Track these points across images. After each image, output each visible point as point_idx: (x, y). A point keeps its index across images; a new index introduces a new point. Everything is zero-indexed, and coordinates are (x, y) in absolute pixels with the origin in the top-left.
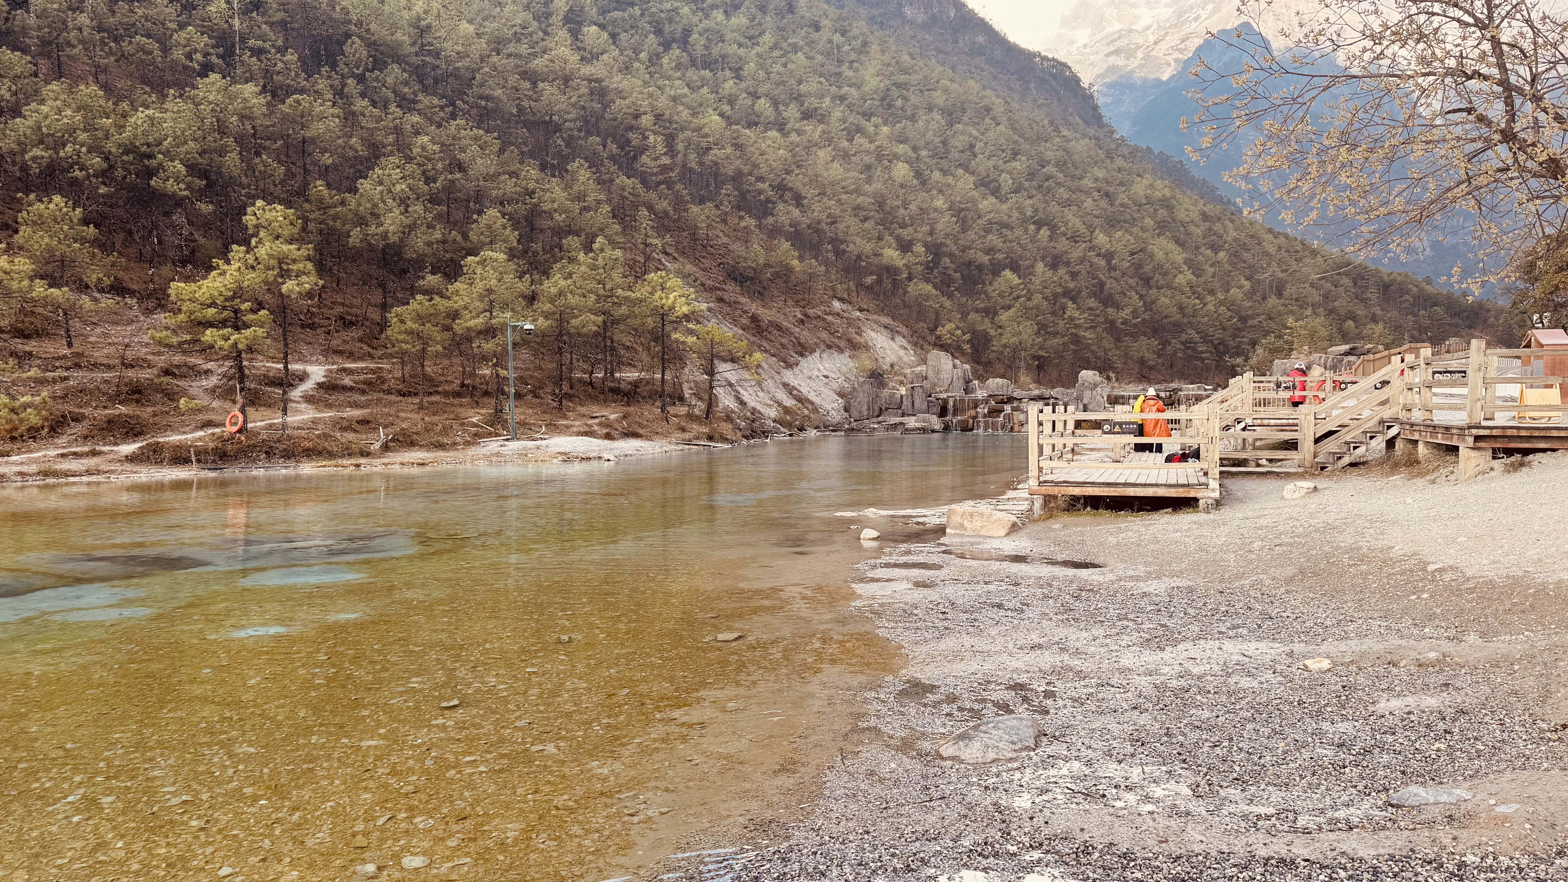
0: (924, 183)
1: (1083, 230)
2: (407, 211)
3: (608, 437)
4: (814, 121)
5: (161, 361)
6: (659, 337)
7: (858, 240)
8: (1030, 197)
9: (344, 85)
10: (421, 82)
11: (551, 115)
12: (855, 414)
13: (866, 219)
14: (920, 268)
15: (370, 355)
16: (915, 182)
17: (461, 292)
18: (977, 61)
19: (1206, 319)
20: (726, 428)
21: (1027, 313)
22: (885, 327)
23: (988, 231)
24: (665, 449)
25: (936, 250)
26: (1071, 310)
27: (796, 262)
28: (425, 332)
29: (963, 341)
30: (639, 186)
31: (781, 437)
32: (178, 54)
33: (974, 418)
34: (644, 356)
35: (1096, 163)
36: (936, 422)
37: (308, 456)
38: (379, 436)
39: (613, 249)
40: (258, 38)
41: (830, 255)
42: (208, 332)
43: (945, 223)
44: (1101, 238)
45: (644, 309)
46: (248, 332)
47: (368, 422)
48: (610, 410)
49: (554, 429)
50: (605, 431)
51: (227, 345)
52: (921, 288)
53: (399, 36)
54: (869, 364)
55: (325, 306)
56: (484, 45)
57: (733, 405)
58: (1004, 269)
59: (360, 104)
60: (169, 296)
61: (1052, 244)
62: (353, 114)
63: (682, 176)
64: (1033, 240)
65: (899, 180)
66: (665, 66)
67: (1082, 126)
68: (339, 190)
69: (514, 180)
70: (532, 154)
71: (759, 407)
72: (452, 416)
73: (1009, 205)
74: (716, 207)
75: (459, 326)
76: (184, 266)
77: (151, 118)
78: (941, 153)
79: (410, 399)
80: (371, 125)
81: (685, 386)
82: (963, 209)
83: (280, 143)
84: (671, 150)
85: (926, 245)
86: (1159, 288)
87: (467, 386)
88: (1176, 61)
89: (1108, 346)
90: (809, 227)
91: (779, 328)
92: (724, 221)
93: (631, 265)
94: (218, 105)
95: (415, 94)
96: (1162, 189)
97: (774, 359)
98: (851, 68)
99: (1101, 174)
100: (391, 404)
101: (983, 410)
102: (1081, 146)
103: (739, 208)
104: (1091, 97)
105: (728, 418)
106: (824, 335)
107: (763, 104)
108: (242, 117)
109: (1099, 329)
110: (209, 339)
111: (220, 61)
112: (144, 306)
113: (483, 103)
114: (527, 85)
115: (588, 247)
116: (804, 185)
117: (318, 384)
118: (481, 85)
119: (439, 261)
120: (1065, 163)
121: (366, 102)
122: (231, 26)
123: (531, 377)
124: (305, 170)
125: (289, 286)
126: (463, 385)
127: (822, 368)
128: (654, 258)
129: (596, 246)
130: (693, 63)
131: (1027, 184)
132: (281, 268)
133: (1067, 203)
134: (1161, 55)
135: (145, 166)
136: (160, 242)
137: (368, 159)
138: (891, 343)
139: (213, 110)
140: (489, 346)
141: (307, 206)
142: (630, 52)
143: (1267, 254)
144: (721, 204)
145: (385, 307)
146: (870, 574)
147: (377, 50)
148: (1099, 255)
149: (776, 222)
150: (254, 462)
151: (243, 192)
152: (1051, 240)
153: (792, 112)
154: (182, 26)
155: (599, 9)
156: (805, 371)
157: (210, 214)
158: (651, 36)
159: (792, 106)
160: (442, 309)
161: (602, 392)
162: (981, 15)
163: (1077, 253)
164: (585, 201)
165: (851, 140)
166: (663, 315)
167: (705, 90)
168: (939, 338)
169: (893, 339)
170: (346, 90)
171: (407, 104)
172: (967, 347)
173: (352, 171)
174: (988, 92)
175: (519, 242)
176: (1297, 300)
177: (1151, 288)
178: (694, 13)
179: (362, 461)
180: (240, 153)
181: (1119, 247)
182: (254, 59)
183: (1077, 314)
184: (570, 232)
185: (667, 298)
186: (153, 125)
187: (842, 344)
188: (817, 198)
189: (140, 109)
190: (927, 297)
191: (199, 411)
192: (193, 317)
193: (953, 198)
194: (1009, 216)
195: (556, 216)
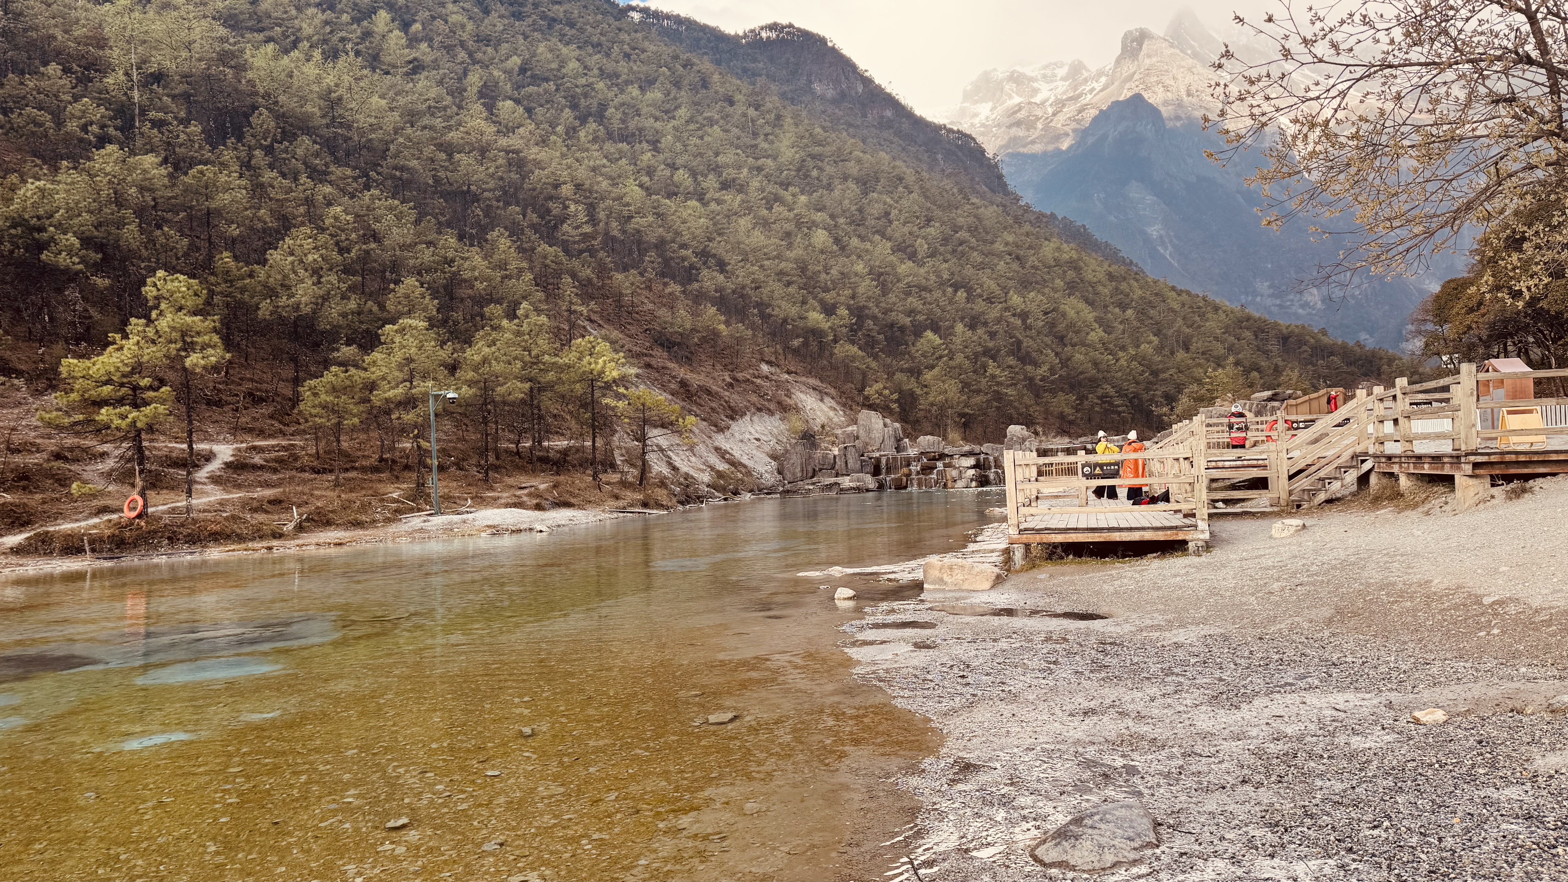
0: (843, 249)
1: (998, 291)
2: (319, 282)
3: (538, 507)
4: (733, 191)
5: (51, 445)
6: (588, 403)
7: (783, 304)
8: (946, 261)
9: (251, 157)
10: (332, 154)
11: (469, 185)
12: (789, 476)
13: (789, 284)
14: (844, 330)
15: (281, 431)
16: (835, 247)
17: (379, 363)
18: (886, 134)
19: (1120, 374)
20: (661, 494)
21: (951, 372)
22: (814, 389)
23: (908, 294)
24: (599, 517)
25: (859, 313)
26: (992, 368)
27: (722, 327)
28: (341, 405)
29: (892, 401)
30: (561, 254)
31: (716, 502)
32: (72, 126)
33: (908, 475)
34: (573, 424)
35: (1005, 228)
36: (870, 482)
37: (216, 540)
38: (292, 516)
39: (539, 315)
40: (160, 110)
41: (756, 319)
42: (103, 411)
43: (866, 287)
44: (1015, 299)
45: (572, 374)
46: (147, 410)
47: (280, 502)
48: (539, 479)
49: (481, 501)
50: (535, 502)
51: (123, 424)
52: (846, 350)
53: (309, 108)
54: (799, 426)
55: (233, 382)
56: (398, 118)
57: (666, 471)
58: (925, 331)
59: (268, 175)
60: (60, 373)
61: (969, 305)
62: (262, 185)
63: (605, 243)
64: (951, 302)
65: (819, 246)
66: (583, 139)
67: (989, 194)
68: (247, 264)
69: (432, 249)
70: (449, 225)
71: (692, 472)
72: (370, 492)
73: (926, 269)
74: (641, 274)
75: (377, 398)
76: (77, 345)
77: (41, 190)
78: (858, 221)
79: (325, 477)
80: (281, 197)
81: (617, 453)
82: (882, 274)
83: (182, 214)
84: (593, 219)
85: (849, 308)
86: (1073, 345)
87: (386, 460)
88: (1074, 131)
89: (1028, 402)
90: (734, 292)
91: (709, 392)
92: (649, 288)
93: (556, 333)
94: (115, 177)
95: (327, 165)
96: (1069, 252)
97: (705, 423)
98: (766, 140)
99: (1010, 238)
100: (304, 482)
101: (915, 467)
102: (990, 213)
103: (663, 275)
104: (996, 166)
105: (663, 484)
106: (754, 398)
107: (681, 175)
108: (142, 189)
109: (1020, 386)
110: (105, 418)
111: (119, 133)
112: (33, 387)
113: (398, 173)
114: (443, 156)
115: (512, 315)
116: (727, 252)
117: (226, 463)
118: (396, 156)
119: (355, 331)
120: (976, 228)
121: (274, 174)
122: (130, 98)
123: (455, 448)
124: (210, 243)
125: (193, 360)
126: (381, 460)
127: (753, 431)
128: (579, 325)
129: (520, 312)
130: (610, 136)
131: (942, 249)
132: (184, 341)
133: (981, 267)
134: (1059, 126)
135: (34, 239)
136: (51, 319)
137: (277, 231)
138: (821, 404)
139: (110, 182)
140: (409, 417)
141: (212, 279)
142: (546, 126)
143: (1172, 310)
144: (645, 270)
145: (297, 381)
146: (861, 636)
147: (287, 122)
148: (1014, 315)
149: (701, 288)
150: (156, 548)
151: (143, 265)
152: (968, 302)
153: (711, 182)
154: (76, 99)
155: (513, 84)
156: (736, 434)
157: (106, 289)
158: (567, 110)
159: (711, 177)
160: (359, 381)
161: (530, 462)
162: (888, 90)
163: (994, 313)
164: (506, 270)
165: (770, 209)
166: (592, 380)
167: (624, 161)
168: (867, 398)
169: (822, 400)
170: (253, 162)
171: (318, 175)
172: (894, 406)
173: (261, 243)
174: (898, 163)
175: (438, 311)
176: (1203, 353)
177: (1065, 345)
178: (609, 88)
179: (275, 543)
180: (140, 226)
181: (1033, 307)
182: (155, 131)
183: (998, 372)
184: (491, 301)
185: (596, 363)
186: (44, 197)
187: (772, 406)
188: (742, 264)
189: (30, 180)
190: (854, 358)
191: (94, 496)
192: (86, 396)
193: (872, 263)
194: (927, 279)
195: (477, 284)
